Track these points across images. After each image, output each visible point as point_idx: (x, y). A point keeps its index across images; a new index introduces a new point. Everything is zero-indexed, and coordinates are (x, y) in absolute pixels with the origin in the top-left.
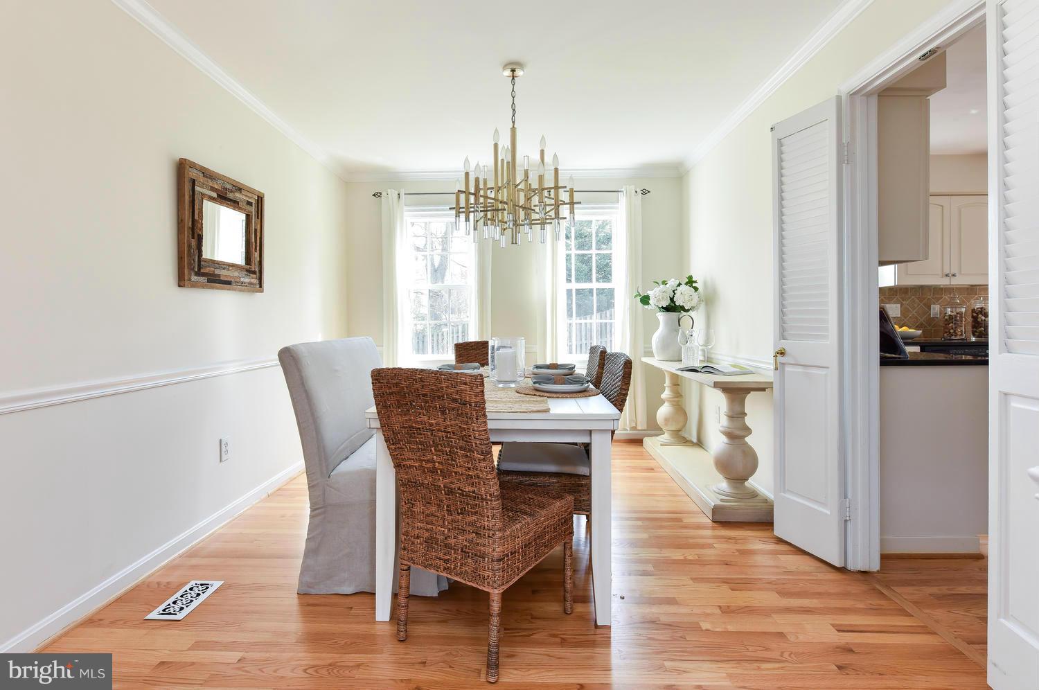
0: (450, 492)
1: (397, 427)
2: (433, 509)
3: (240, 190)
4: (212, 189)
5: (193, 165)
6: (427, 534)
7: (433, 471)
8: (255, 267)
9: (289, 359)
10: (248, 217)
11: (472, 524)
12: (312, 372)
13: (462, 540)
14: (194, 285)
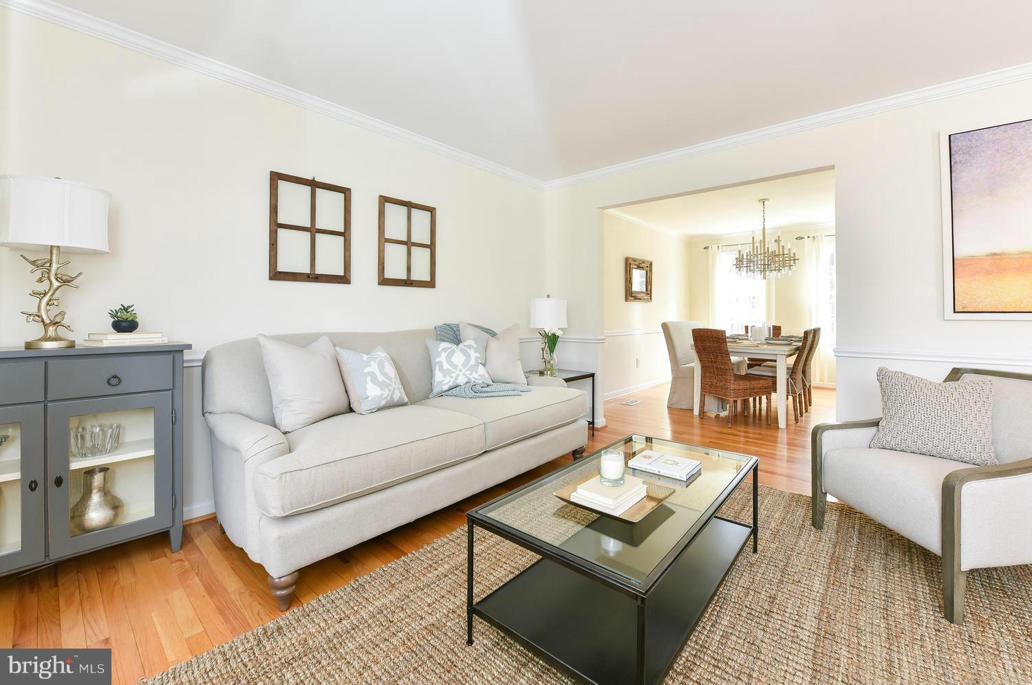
0: (717, 368)
1: (700, 347)
2: (712, 375)
3: (644, 262)
4: (636, 265)
5: (630, 258)
6: (710, 383)
7: (712, 361)
8: (649, 292)
9: (665, 327)
10: (647, 272)
11: (724, 378)
12: (673, 331)
13: (721, 384)
14: (630, 301)
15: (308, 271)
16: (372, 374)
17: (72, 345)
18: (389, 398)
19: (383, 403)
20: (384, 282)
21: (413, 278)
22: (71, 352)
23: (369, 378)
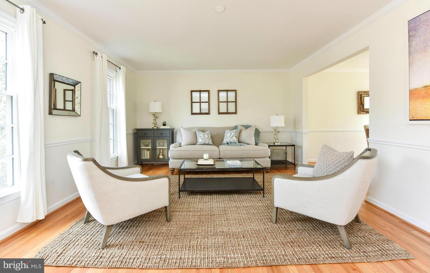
5: (361, 92)
14: (361, 114)
15: (199, 112)
16: (201, 137)
17: (158, 128)
18: (204, 142)
19: (202, 143)
20: (219, 113)
21: (229, 112)
22: (158, 129)
23: (200, 137)
